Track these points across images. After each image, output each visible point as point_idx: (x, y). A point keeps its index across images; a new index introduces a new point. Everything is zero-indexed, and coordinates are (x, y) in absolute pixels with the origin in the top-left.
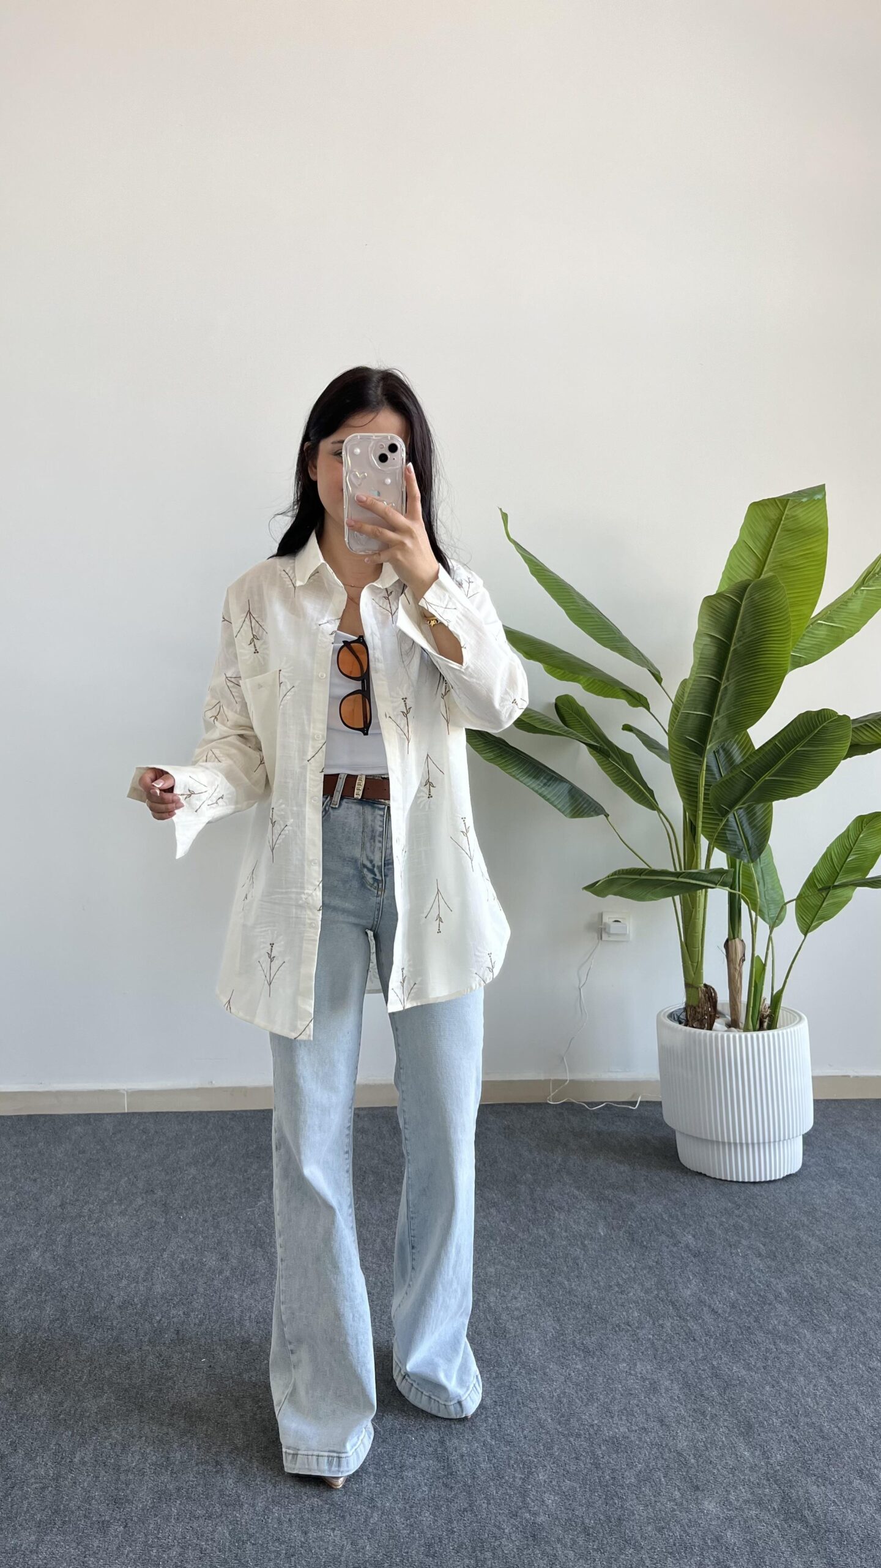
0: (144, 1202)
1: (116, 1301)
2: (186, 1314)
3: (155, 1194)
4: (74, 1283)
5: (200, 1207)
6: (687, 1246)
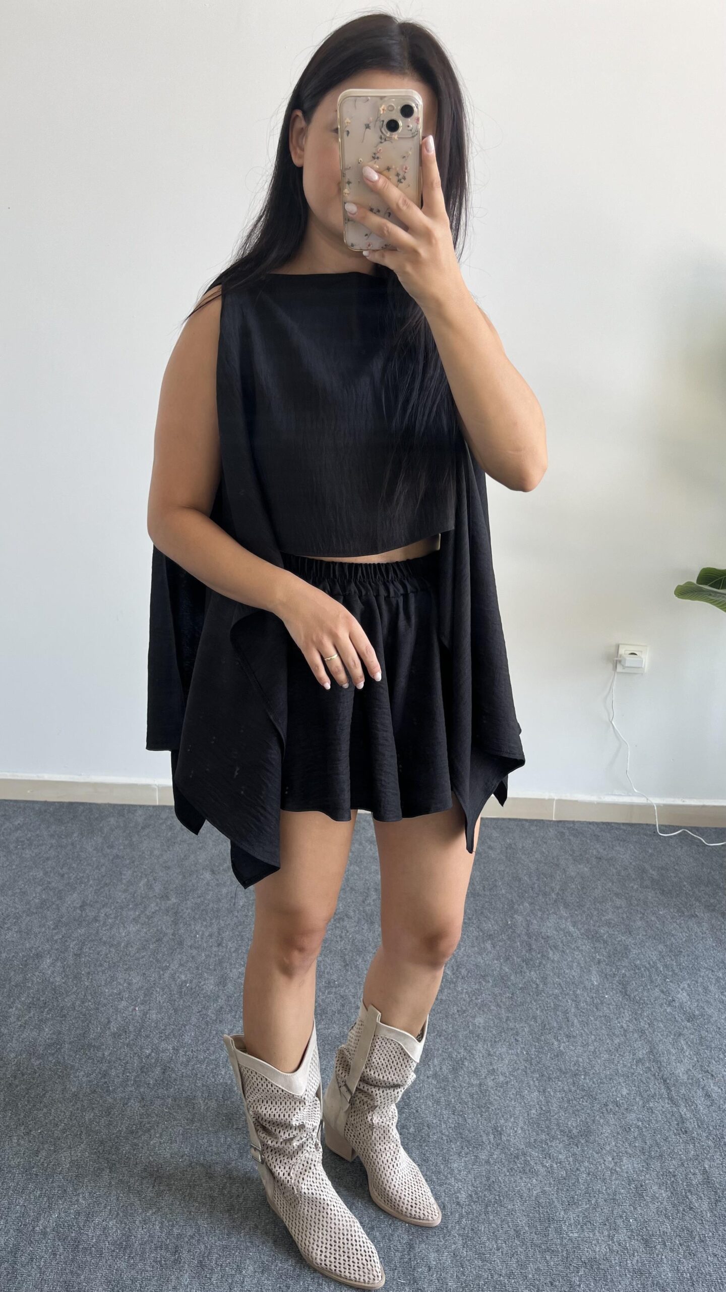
0: (157, 908)
1: (112, 1028)
2: (176, 1050)
3: (169, 900)
4: (77, 999)
5: (208, 918)
6: (681, 1006)
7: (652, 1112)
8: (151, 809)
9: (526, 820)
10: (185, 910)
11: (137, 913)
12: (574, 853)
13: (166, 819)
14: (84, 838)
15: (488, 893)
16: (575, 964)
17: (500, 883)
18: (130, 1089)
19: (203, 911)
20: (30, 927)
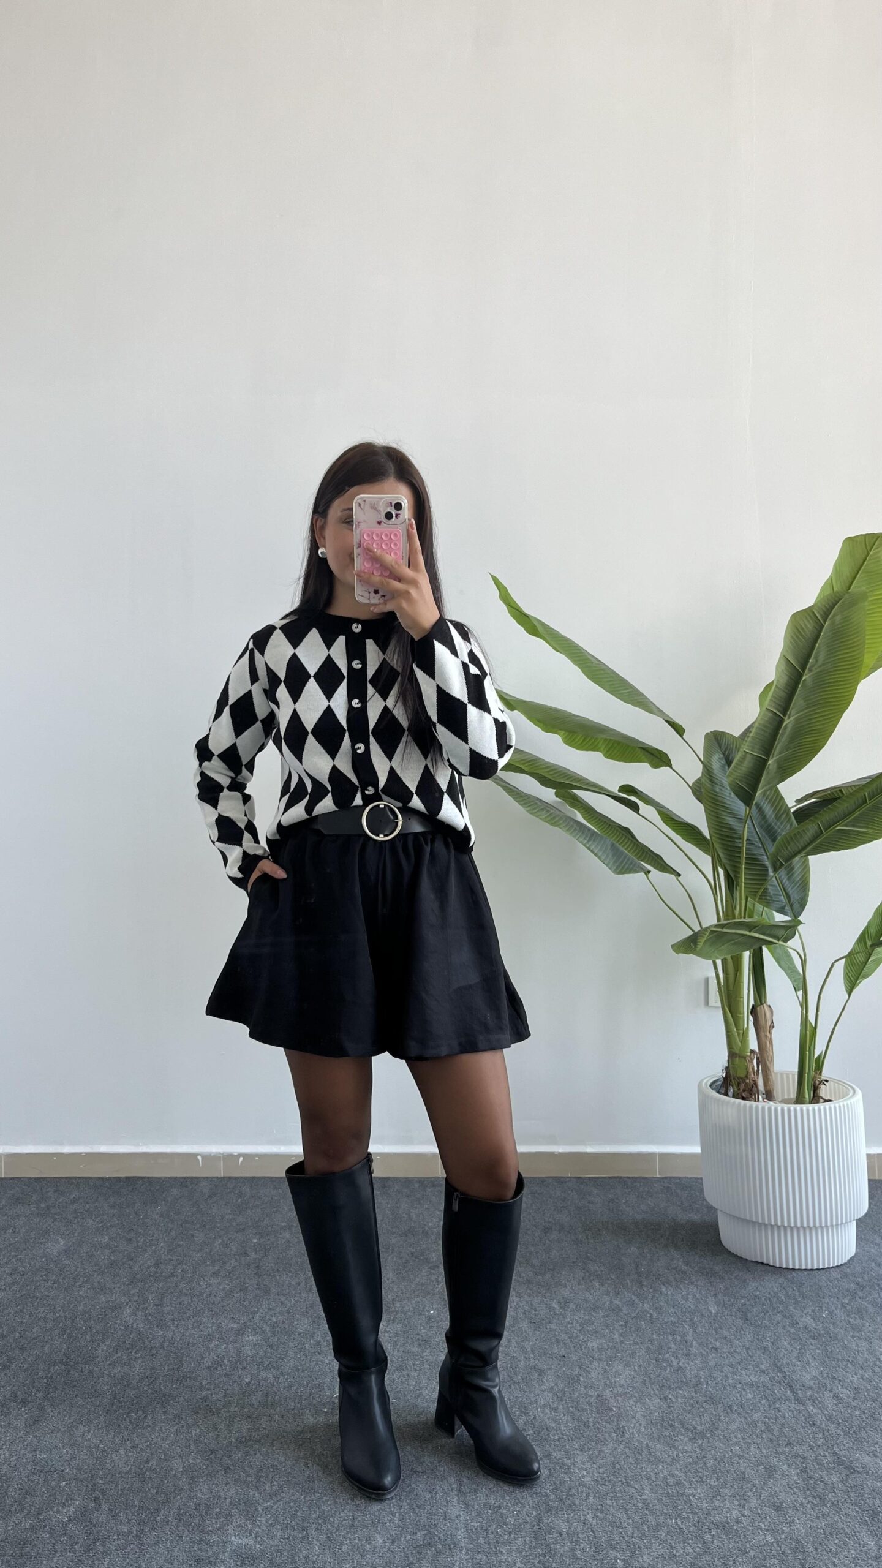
0: (237, 1264)
3: (248, 1256)
7: (779, 1411)
8: (216, 1180)
9: (629, 1178)
10: (267, 1264)
11: (216, 1268)
12: (682, 1203)
13: (233, 1189)
14: (148, 1207)
15: (592, 1241)
16: (690, 1297)
17: (604, 1232)
18: (232, 1409)
19: (286, 1264)
20: (102, 1285)
